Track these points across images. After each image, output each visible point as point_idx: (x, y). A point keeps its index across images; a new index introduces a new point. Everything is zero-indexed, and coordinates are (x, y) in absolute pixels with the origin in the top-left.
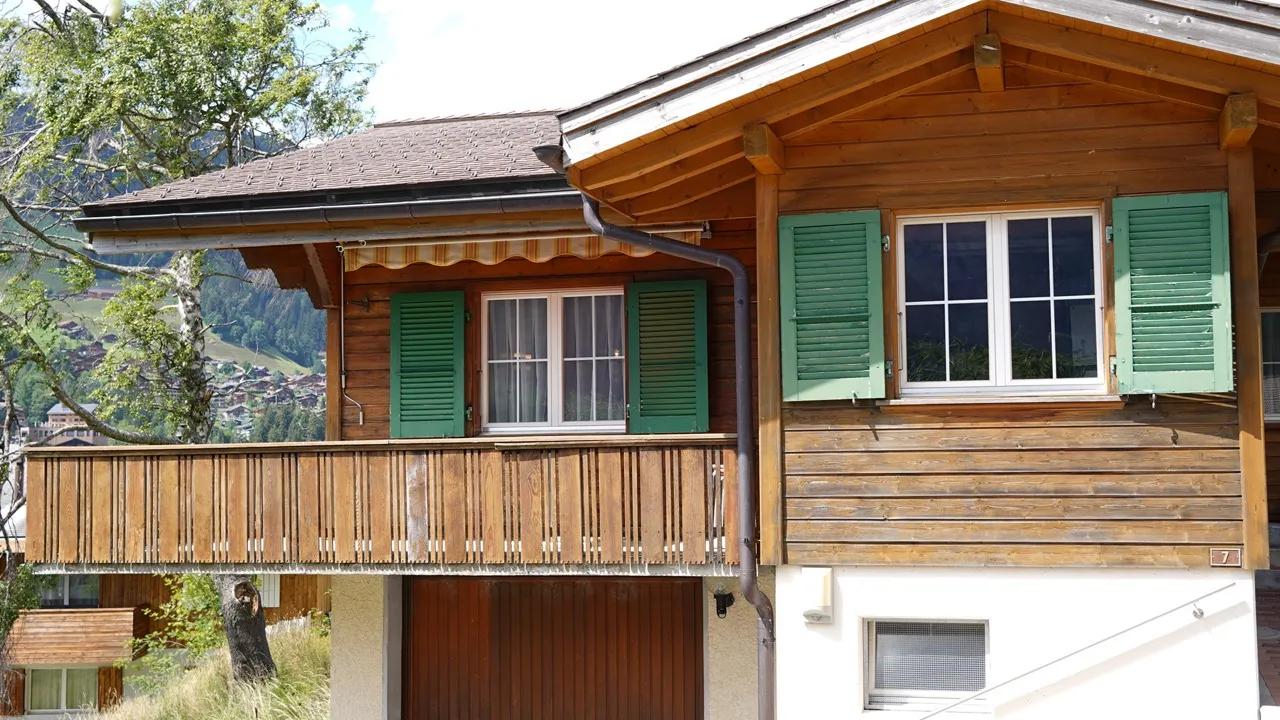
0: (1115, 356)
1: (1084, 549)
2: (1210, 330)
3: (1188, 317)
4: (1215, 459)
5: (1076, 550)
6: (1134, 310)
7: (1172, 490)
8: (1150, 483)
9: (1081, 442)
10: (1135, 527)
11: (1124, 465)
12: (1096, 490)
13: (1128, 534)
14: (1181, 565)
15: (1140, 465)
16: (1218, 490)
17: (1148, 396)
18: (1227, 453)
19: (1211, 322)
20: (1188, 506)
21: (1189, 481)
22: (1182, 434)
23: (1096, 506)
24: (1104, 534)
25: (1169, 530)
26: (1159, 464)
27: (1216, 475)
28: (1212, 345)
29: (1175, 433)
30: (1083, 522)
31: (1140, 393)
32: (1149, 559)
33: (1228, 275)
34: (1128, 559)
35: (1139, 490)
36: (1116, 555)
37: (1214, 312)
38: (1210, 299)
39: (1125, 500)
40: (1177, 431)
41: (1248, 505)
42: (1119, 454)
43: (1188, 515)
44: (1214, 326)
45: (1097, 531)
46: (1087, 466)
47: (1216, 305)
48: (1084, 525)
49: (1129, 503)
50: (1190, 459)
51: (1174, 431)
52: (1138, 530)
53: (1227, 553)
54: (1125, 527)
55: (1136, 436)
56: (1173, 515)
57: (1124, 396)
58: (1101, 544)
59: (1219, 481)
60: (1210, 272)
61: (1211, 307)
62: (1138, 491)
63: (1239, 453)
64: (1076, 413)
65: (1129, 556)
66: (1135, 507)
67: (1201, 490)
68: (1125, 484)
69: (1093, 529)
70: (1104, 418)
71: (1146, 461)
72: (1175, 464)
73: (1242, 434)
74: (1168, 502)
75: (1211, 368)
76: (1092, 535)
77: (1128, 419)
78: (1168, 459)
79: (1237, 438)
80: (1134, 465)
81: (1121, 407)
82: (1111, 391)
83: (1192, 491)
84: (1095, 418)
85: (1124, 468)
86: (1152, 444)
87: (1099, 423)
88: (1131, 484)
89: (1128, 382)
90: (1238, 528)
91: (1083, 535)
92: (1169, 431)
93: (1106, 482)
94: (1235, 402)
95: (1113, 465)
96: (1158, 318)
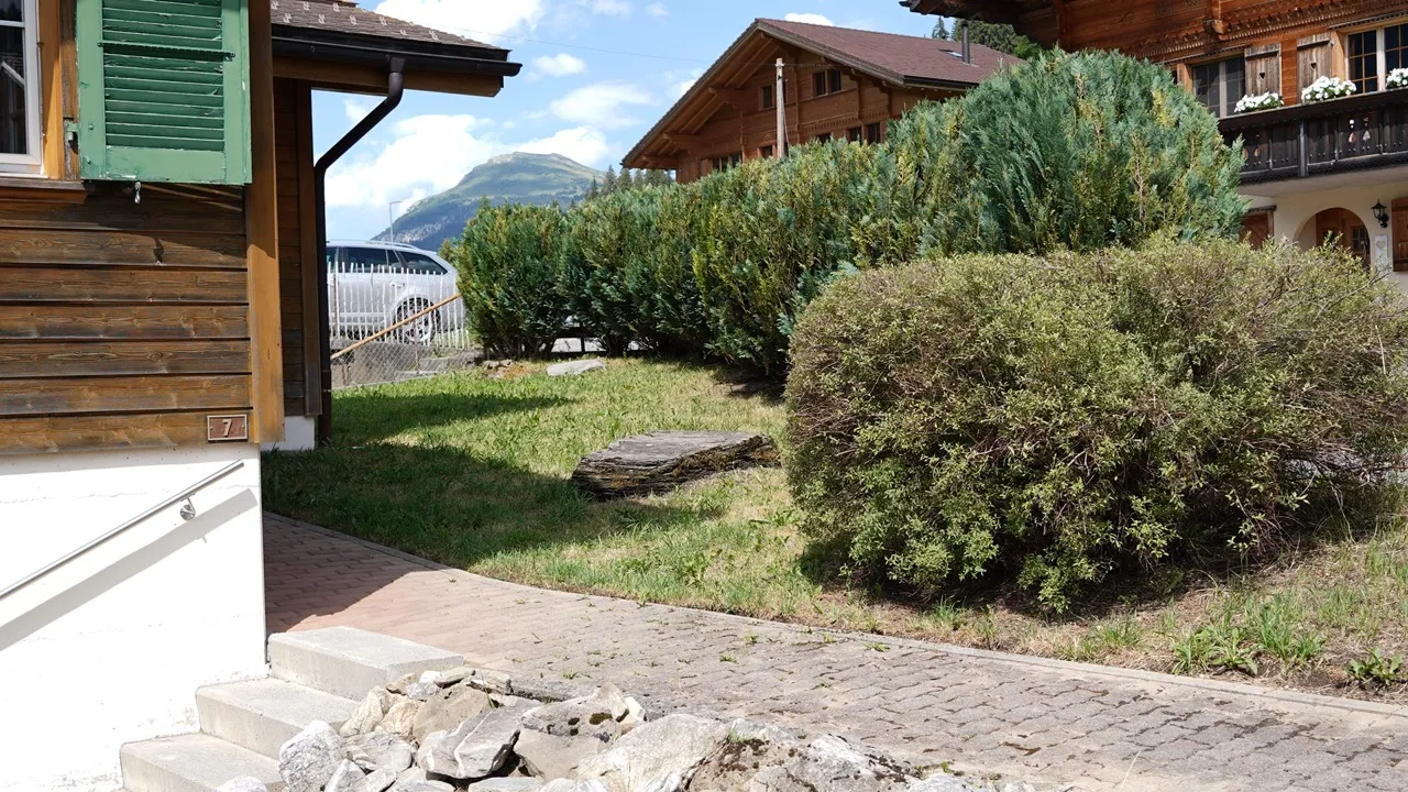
0: (71, 119)
1: (24, 425)
2: (220, 91)
3: (187, 69)
4: (213, 285)
5: (10, 427)
6: (107, 48)
7: (153, 330)
8: (121, 320)
9: (18, 253)
10: (101, 387)
11: (85, 291)
12: (42, 330)
13: (90, 400)
14: (167, 440)
15: (112, 291)
16: (217, 330)
17: (131, 184)
18: (230, 276)
19: (220, 80)
20: (176, 355)
21: (178, 317)
22: (169, 246)
23: (43, 357)
24: (51, 400)
25: (150, 391)
26: (136, 292)
27: (215, 308)
28: (221, 113)
29: (158, 244)
30: (22, 383)
31: (117, 178)
32: (121, 435)
33: (245, 13)
34: (91, 438)
35: (107, 331)
36: (75, 432)
37: (226, 65)
38: (219, 45)
39: (86, 347)
40: (163, 243)
41: (259, 353)
42: (77, 275)
43: (177, 368)
44: (226, 85)
45: (44, 395)
46: (27, 291)
47: (228, 55)
48: (22, 387)
49: (92, 350)
50: (179, 284)
51: (156, 240)
52: (107, 392)
53: (229, 421)
54: (86, 391)
55: (102, 248)
56: (157, 369)
57: (86, 182)
58: (49, 415)
59: (218, 317)
60: (219, 4)
61: (221, 57)
62: (105, 333)
63: (245, 276)
64: (10, 207)
65: (91, 433)
66: (101, 356)
67: (195, 330)
68: (85, 321)
69: (36, 394)
70: (52, 217)
71: (118, 287)
72: (159, 291)
73: (252, 250)
74: (148, 349)
75: (220, 148)
76: (35, 401)
77: (90, 220)
78: (150, 284)
79: (243, 253)
80: (99, 291)
81: (80, 200)
82: (64, 174)
83: (183, 331)
84: (39, 215)
85: (84, 296)
86: (127, 260)
87: (45, 224)
88: (96, 322)
89: (98, 160)
90: (245, 386)
91: (23, 402)
92: (150, 241)
93: (57, 318)
94: (242, 203)
95: (67, 291)
96: (144, 65)
